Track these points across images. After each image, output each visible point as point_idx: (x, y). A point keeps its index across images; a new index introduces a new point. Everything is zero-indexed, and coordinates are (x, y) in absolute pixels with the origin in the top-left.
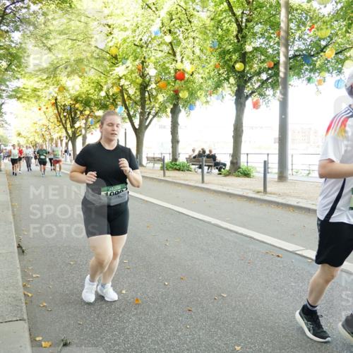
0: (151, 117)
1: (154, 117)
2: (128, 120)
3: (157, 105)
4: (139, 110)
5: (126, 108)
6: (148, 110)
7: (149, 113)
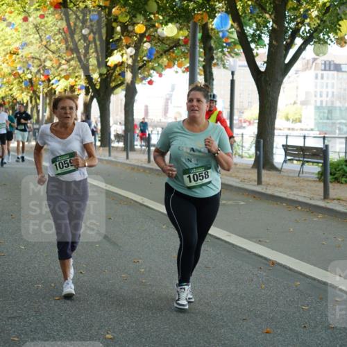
0: (299, 41)
1: (307, 41)
2: (239, 50)
3: (314, 13)
4: (270, 25)
5: (237, 18)
6: (292, 25)
7: (295, 33)
